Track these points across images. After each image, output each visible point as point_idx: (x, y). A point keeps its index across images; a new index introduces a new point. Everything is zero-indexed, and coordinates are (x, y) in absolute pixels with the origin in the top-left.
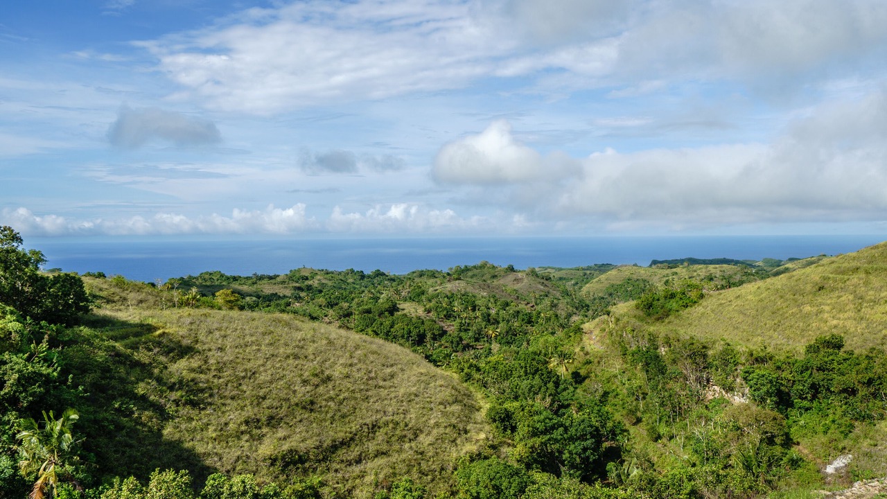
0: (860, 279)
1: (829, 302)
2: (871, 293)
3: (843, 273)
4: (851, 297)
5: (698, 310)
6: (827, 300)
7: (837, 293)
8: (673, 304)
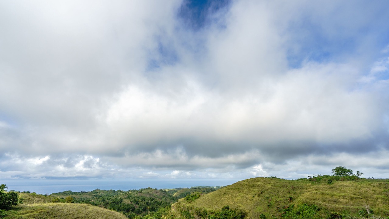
0: (232, 191)
1: (226, 197)
2: (235, 194)
3: (229, 190)
4: (231, 196)
5: (199, 200)
6: (226, 196)
7: (228, 195)
8: (193, 198)
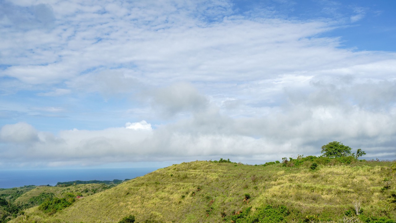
0: (144, 188)
1: (131, 200)
2: (148, 195)
3: (137, 186)
4: (140, 197)
5: (72, 208)
6: (130, 199)
7: (134, 196)
8: (59, 206)
